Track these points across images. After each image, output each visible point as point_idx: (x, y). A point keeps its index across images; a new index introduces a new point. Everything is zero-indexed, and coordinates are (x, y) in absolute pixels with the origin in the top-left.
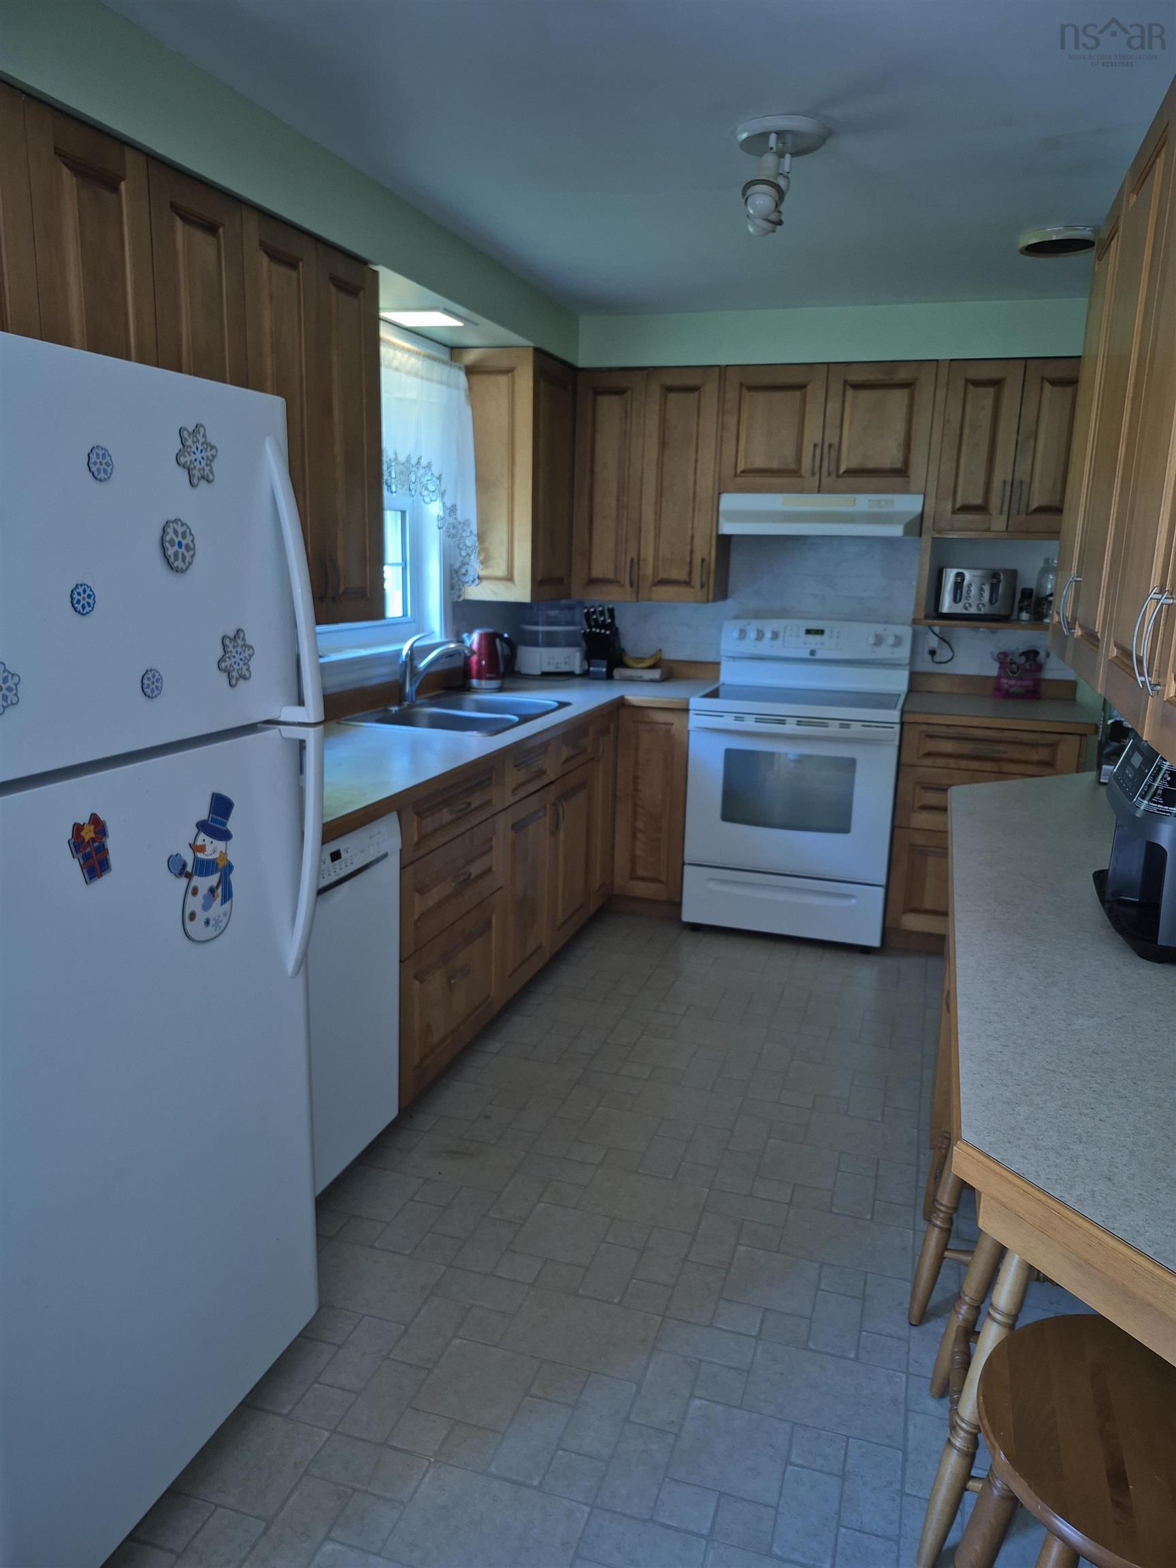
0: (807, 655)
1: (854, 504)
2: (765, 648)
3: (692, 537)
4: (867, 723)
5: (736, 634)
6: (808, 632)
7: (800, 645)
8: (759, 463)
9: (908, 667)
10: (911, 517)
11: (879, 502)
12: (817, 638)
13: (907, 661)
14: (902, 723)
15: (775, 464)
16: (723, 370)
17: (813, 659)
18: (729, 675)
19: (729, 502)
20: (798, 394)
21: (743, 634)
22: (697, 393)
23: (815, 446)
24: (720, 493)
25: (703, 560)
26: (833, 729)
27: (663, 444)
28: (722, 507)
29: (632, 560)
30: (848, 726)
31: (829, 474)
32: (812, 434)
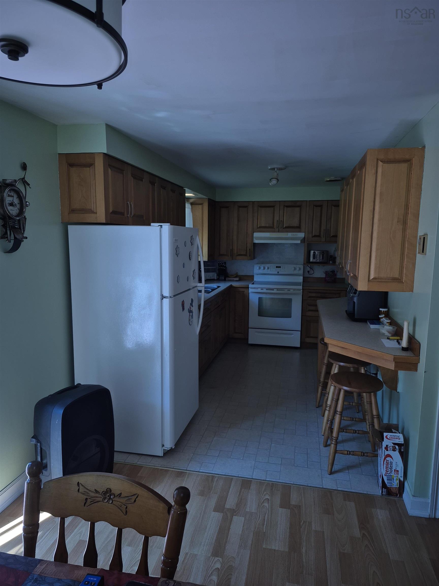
0: (277, 273)
1: (288, 235)
2: (266, 271)
3: (247, 244)
4: (294, 289)
5: (258, 268)
6: (277, 267)
7: (275, 271)
8: (263, 225)
9: (303, 276)
10: (302, 239)
11: (294, 234)
12: (279, 268)
13: (302, 274)
14: (303, 289)
15: (267, 225)
16: (253, 202)
17: (278, 274)
18: (256, 279)
19: (256, 235)
20: (272, 208)
21: (260, 268)
22: (247, 208)
23: (277, 221)
24: (253, 232)
25: (250, 249)
26: (286, 291)
27: (238, 221)
28: (254, 236)
29: (231, 249)
30: (290, 290)
31: (281, 228)
32: (276, 218)
